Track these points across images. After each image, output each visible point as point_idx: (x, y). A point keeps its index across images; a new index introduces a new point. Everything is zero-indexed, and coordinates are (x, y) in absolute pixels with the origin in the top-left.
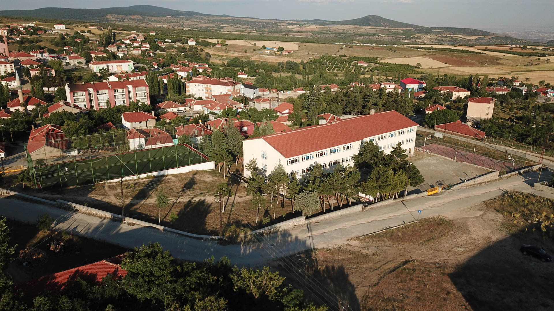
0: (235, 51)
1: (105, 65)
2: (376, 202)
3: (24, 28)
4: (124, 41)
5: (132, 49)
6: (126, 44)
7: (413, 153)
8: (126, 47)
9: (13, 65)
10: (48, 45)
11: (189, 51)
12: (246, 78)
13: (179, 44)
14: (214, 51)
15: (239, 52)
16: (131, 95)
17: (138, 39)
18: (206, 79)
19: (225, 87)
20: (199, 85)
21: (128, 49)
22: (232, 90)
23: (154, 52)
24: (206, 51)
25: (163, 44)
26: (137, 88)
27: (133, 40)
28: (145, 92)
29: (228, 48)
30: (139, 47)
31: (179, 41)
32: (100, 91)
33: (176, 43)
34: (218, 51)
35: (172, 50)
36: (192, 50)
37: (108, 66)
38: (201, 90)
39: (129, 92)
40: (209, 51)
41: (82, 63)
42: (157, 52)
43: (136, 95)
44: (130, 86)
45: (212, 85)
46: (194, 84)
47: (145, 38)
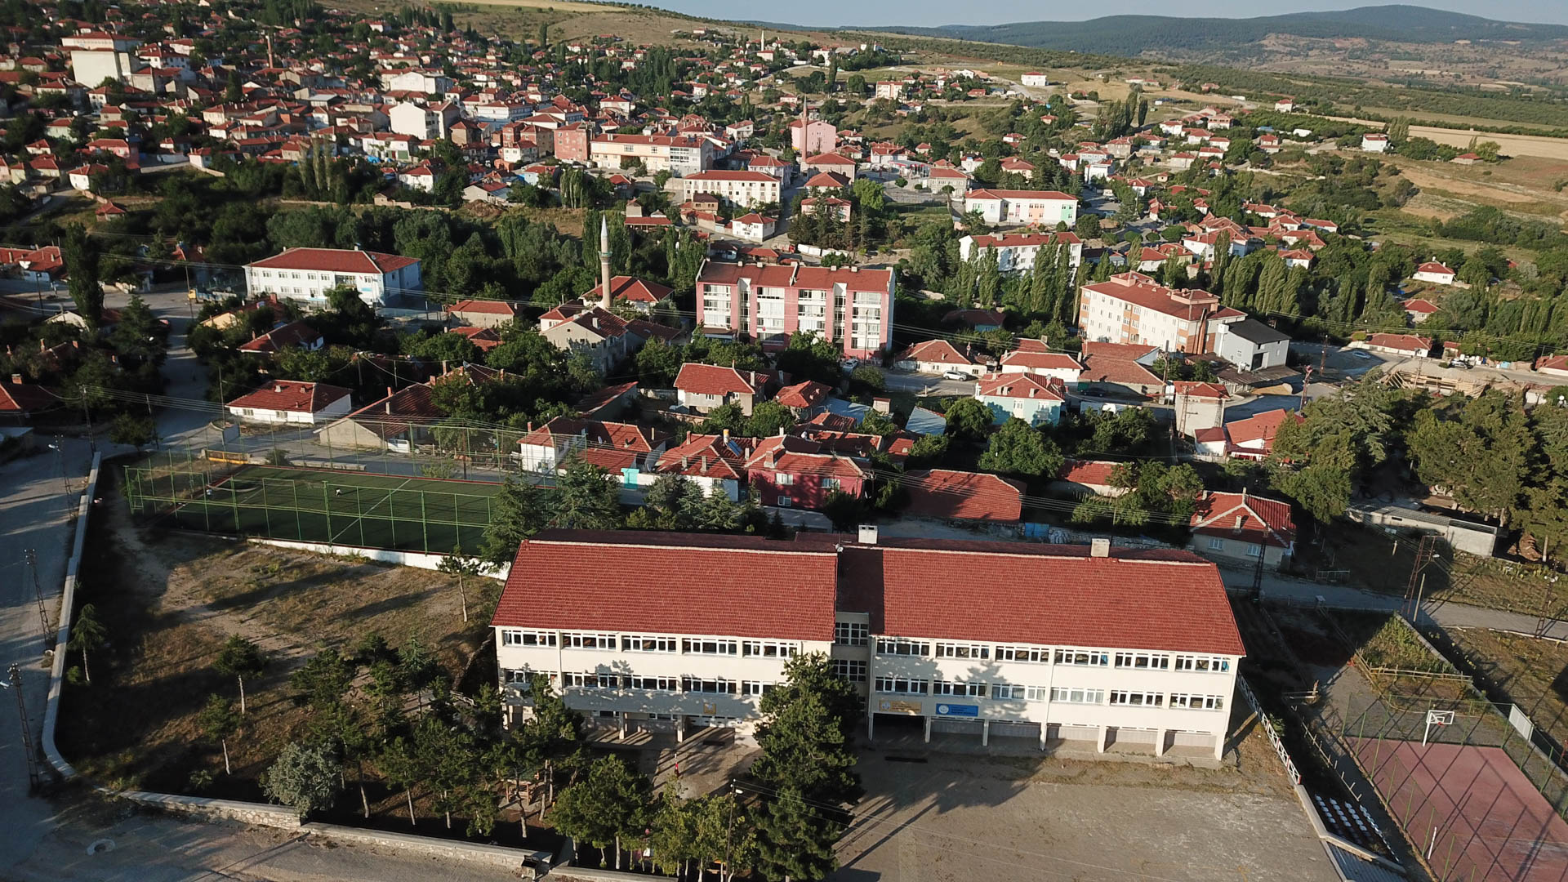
0: (1517, 182)
1: (997, 203)
2: (618, 867)
3: (948, 82)
4: (1164, 128)
5: (1173, 152)
6: (1168, 135)
7: (1224, 756)
8: (1161, 146)
9: (778, 184)
10: (975, 126)
11: (1351, 169)
12: (1445, 285)
13: (1330, 146)
14: (1437, 176)
15: (1531, 186)
16: (843, 310)
17: (1210, 125)
18: (1140, 286)
19: (1174, 322)
20: (1112, 302)
21: (1163, 152)
22: (1192, 333)
23: (1230, 167)
24: (1407, 174)
25: (1276, 143)
26: (859, 295)
27: (1194, 125)
28: (879, 306)
29: (1496, 170)
30: (1197, 148)
31: (1334, 135)
32: (765, 290)
33: (1321, 141)
34: (1454, 179)
35: (1295, 165)
36: (1361, 167)
37: (1005, 205)
38: (1114, 317)
39: (839, 302)
40: (1419, 176)
41: (952, 189)
42: (1240, 168)
43: (855, 311)
44: (843, 286)
45: (1143, 308)
46: (1100, 295)
47: (1235, 122)
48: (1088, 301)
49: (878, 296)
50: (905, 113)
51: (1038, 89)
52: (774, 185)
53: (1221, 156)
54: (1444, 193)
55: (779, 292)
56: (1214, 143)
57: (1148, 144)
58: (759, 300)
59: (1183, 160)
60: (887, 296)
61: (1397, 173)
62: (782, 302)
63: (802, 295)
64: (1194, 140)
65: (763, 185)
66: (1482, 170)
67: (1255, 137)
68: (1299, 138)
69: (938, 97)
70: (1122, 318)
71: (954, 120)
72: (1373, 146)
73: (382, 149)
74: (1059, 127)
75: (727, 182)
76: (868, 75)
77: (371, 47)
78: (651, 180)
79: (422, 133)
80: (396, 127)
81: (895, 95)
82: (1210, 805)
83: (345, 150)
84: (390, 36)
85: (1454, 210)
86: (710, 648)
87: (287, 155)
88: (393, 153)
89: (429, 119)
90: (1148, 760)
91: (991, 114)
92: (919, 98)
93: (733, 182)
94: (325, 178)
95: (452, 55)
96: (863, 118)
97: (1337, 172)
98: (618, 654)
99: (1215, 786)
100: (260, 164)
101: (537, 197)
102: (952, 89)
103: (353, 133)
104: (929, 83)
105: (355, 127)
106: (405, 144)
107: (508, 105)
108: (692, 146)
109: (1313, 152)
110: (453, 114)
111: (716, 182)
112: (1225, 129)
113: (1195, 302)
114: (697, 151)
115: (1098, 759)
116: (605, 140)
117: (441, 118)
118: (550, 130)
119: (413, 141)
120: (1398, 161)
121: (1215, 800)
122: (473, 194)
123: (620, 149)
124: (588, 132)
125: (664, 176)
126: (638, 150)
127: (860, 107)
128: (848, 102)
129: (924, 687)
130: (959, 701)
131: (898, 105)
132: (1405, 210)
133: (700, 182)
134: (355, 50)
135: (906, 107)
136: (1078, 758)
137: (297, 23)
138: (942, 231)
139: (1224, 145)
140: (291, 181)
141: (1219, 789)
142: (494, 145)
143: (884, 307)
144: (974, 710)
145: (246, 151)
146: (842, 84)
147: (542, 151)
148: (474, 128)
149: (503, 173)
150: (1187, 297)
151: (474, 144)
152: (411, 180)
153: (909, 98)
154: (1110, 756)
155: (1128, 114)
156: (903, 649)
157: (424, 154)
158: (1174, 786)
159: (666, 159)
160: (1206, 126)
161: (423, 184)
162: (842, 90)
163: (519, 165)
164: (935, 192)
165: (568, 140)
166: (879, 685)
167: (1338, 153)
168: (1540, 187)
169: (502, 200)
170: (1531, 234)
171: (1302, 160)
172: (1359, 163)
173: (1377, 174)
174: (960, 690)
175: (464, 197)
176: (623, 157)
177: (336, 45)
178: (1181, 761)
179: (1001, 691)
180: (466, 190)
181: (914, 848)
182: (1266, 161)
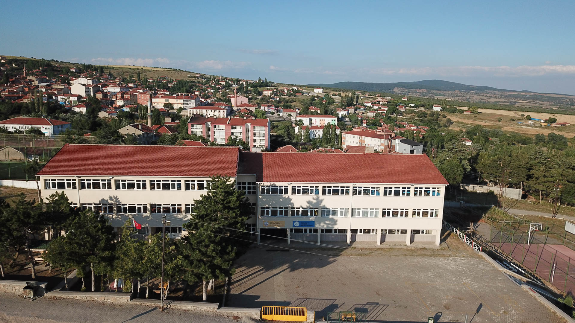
0: (485, 120)
1: (308, 119)
2: (93, 290)
3: (288, 91)
4: (365, 104)
5: (369, 111)
6: (366, 106)
7: (440, 244)
8: (364, 109)
9: (225, 111)
10: (299, 105)
11: (430, 116)
12: (469, 146)
13: (422, 109)
14: (459, 118)
15: (490, 120)
16: (249, 134)
17: (381, 103)
18: (364, 131)
19: (379, 141)
20: (354, 137)
21: (365, 111)
22: (386, 144)
23: (389, 115)
24: (449, 117)
25: (404, 108)
26: (256, 127)
27: (375, 103)
28: (264, 132)
29: (478, 116)
30: (377, 110)
31: (423, 106)
32: (217, 126)
33: (419, 108)
34: (465, 119)
35: (411, 115)
36: (433, 115)
37: (311, 120)
38: (355, 142)
39: (248, 131)
40: (453, 118)
41: (291, 116)
42: (392, 116)
43: (255, 134)
44: (249, 124)
45: (366, 138)
46: (349, 135)
47: (388, 102)
48: (345, 138)
49: (264, 128)
50: (273, 100)
51: (320, 93)
52: (224, 111)
53: (385, 112)
54: (462, 123)
55: (223, 127)
56: (383, 108)
57: (360, 109)
58: (214, 130)
59: (373, 113)
60: (267, 128)
61: (445, 117)
62: (225, 130)
63: (232, 128)
64: (375, 107)
65: (219, 111)
66: (473, 116)
67: (397, 106)
68: (411, 107)
69: (285, 95)
70: (358, 143)
71: (291, 102)
72: (437, 109)
73: (66, 100)
74: (328, 104)
75: (205, 110)
76: (260, 89)
77: (70, 76)
78: (175, 111)
79: (83, 94)
80: (73, 92)
81: (270, 95)
82: (440, 261)
83: (51, 100)
84: (78, 73)
85: (466, 128)
86: (166, 186)
87: (24, 100)
88: (71, 101)
89: (87, 90)
90: (403, 247)
91: (304, 100)
92: (278, 96)
93: (208, 110)
94: (39, 107)
95: (102, 79)
96: (258, 102)
97: (426, 117)
98: (113, 192)
99: (440, 255)
100: (11, 103)
101: (129, 115)
102: (290, 93)
103: (55, 95)
104: (282, 91)
105: (56, 92)
106: (76, 98)
107: (120, 87)
108: (192, 99)
109: (417, 111)
110: (96, 89)
111: (201, 110)
112: (386, 104)
113: (386, 134)
114: (193, 101)
115: (378, 248)
116: (158, 97)
117: (92, 90)
118: (137, 95)
119: (79, 97)
120: (446, 114)
121: (442, 259)
122: (102, 114)
123: (164, 101)
124: (151, 95)
125: (181, 109)
126: (171, 101)
127: (256, 99)
128: (253, 97)
129: (286, 213)
130: (304, 219)
131: (270, 97)
132: (450, 128)
133: (195, 110)
134: (63, 77)
135: (273, 98)
136: (367, 247)
137: (41, 69)
138: (288, 127)
139: (386, 109)
140: (24, 108)
141: (443, 256)
142: (113, 100)
143: (266, 132)
144: (312, 224)
145: (7, 99)
146: (250, 91)
147: (133, 101)
148: (105, 95)
149: (116, 108)
150: (383, 132)
151: (105, 99)
152: (76, 109)
153: (275, 95)
154: (384, 246)
155: (352, 99)
156: (275, 191)
157: (84, 101)
158: (419, 255)
159: (182, 104)
160: (379, 103)
161: (82, 111)
162: (250, 93)
163: (123, 106)
164: (285, 117)
165: (143, 97)
166: (262, 213)
167: (425, 111)
168: (493, 121)
169: (114, 116)
170: (494, 134)
171: (413, 113)
172: (433, 114)
173: (439, 118)
174: (305, 212)
175: (99, 116)
176: (164, 103)
177: (55, 75)
178: (420, 246)
179: (325, 212)
180: (100, 113)
181: (283, 283)
182: (401, 114)
